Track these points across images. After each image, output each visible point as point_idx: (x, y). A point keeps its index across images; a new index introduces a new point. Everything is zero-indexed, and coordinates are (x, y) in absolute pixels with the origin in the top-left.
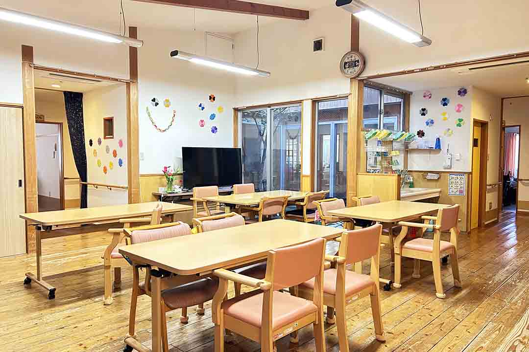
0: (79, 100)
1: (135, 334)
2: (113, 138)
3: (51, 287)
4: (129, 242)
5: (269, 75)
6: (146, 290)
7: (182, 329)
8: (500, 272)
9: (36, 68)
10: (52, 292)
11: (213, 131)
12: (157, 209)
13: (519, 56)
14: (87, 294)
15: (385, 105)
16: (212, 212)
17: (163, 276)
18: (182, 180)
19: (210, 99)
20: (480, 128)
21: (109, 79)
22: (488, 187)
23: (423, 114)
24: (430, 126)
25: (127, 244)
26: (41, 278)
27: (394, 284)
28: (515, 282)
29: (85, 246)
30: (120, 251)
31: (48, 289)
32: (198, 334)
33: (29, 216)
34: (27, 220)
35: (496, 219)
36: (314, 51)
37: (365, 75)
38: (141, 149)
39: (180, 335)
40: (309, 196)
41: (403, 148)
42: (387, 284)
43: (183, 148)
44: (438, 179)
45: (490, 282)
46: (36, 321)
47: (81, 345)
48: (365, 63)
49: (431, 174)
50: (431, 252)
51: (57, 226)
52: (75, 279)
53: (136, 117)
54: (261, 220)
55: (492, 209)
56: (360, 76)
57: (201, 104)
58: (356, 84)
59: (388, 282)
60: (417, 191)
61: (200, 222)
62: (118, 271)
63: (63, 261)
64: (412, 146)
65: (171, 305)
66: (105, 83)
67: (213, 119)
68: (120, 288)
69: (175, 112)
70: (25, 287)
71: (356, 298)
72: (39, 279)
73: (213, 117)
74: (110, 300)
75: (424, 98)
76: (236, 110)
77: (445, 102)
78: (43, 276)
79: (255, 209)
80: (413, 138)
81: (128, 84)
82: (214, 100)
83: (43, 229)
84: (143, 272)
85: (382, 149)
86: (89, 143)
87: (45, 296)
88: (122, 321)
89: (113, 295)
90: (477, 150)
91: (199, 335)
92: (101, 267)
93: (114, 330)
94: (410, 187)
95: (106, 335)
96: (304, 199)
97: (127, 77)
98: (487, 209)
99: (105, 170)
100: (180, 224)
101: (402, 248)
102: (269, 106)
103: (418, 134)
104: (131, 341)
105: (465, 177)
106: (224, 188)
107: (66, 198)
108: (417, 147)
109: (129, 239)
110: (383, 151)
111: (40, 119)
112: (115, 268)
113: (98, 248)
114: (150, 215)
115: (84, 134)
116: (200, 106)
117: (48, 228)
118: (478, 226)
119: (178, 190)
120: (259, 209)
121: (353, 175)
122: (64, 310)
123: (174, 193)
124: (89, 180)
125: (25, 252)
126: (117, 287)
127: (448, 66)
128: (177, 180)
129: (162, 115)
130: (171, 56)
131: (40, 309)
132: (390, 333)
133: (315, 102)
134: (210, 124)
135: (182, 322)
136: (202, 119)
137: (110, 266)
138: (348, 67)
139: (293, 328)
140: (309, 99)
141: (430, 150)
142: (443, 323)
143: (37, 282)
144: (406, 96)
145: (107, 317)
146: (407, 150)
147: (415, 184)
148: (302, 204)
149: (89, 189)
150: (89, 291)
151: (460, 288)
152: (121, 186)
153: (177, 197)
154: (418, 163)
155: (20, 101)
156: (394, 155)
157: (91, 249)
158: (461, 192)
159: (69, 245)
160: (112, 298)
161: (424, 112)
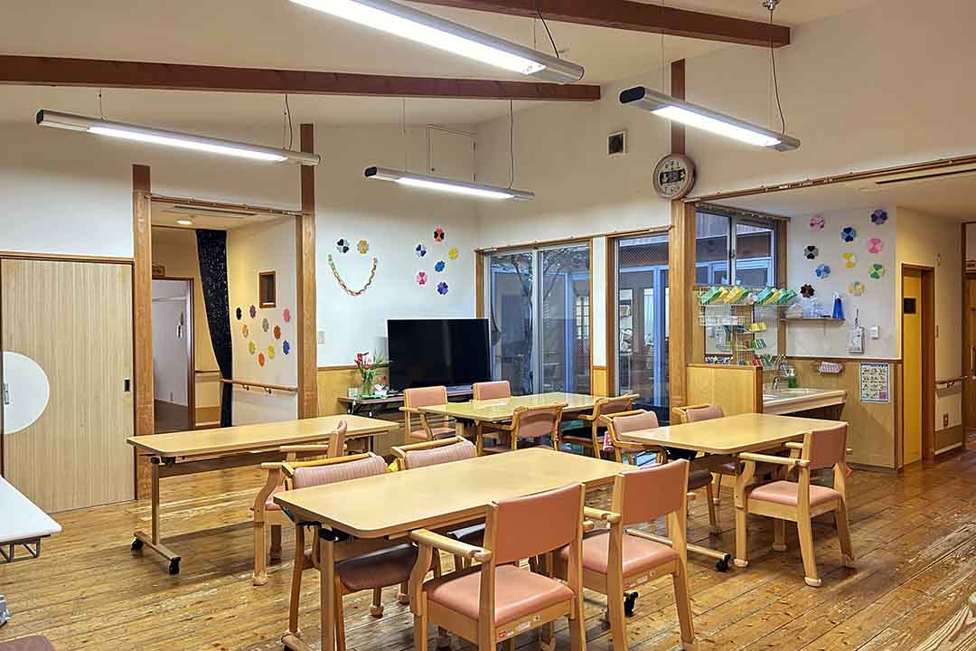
0: (221, 242)
1: (299, 631)
2: (274, 306)
3: (173, 556)
4: (290, 485)
5: (531, 197)
6: (315, 561)
7: (372, 625)
8: (937, 543)
9: (154, 199)
10: (175, 562)
11: (440, 291)
12: (337, 431)
13: (956, 162)
14: (230, 567)
15: (739, 238)
16: (436, 431)
17: (337, 539)
18: (388, 377)
19: (435, 237)
20: (920, 280)
21: (268, 210)
22: (938, 386)
23: (811, 257)
24: (823, 278)
25: (287, 489)
26: (158, 541)
27: (735, 560)
28: (957, 562)
29: (227, 489)
30: (276, 500)
31: (169, 559)
32: (397, 633)
33: (141, 440)
34: (136, 447)
35: (960, 444)
36: (610, 153)
37: (696, 195)
38: (320, 326)
39: (368, 634)
40: (601, 406)
41: (776, 317)
42: (721, 560)
43: (389, 322)
44: (841, 371)
45: (911, 561)
46: (150, 608)
47: (217, 645)
48: (695, 174)
49: (827, 363)
50: (796, 506)
51: (183, 457)
52: (212, 543)
53: (312, 271)
54: (516, 447)
55: (949, 426)
56: (688, 196)
57: (420, 246)
58: (681, 211)
59: (722, 556)
60: (802, 393)
61: (402, 453)
62: (276, 531)
63: (192, 513)
64: (793, 312)
65: (351, 585)
66: (260, 217)
67: (441, 270)
68: (280, 559)
69: (376, 262)
70: (134, 555)
71: (645, 580)
72: (154, 543)
73: (440, 267)
74: (262, 579)
75: (810, 228)
76: (480, 253)
77: (849, 235)
78: (162, 537)
79: (504, 427)
80: (793, 299)
81: (299, 218)
82: (442, 237)
83: (163, 462)
84: (310, 533)
85: (733, 321)
86: (235, 314)
87: (164, 569)
88: (281, 611)
89: (270, 569)
90: (915, 319)
91: (400, 636)
92: (250, 525)
93: (267, 624)
94: (790, 386)
95: (255, 631)
96: (592, 410)
97: (298, 207)
98: (939, 426)
99: (261, 358)
100: (370, 456)
101: (747, 498)
102: (536, 246)
103: (801, 292)
104: (290, 639)
105: (889, 369)
106: (461, 387)
107: (198, 404)
108: (800, 315)
109: (289, 480)
110: (735, 323)
111: (158, 274)
112: (272, 526)
113: (247, 492)
114: (327, 439)
115: (227, 298)
116: (419, 249)
117: (170, 460)
118: (923, 458)
119: (381, 393)
120: (512, 427)
121: (680, 368)
122: (192, 593)
123: (373, 398)
124: (236, 376)
125: (133, 498)
126: (275, 559)
127: (837, 180)
128: (378, 375)
129: (354, 269)
130: (367, 175)
131: (156, 590)
132: (710, 641)
133: (612, 240)
134: (435, 279)
135: (373, 616)
136: (422, 271)
137: (263, 523)
138: (668, 182)
139: (531, 624)
140: (602, 236)
141: (824, 320)
142: (806, 627)
143: (151, 547)
144: (779, 225)
145: (258, 604)
146: (783, 320)
147: (800, 381)
148: (589, 417)
149: (236, 391)
150: (232, 563)
151: (853, 569)
152: (287, 387)
153: (379, 406)
154: (804, 343)
155: (128, 253)
156: (757, 330)
157: (237, 494)
158: (883, 396)
159: (202, 485)
160: (266, 575)
161: (811, 252)
